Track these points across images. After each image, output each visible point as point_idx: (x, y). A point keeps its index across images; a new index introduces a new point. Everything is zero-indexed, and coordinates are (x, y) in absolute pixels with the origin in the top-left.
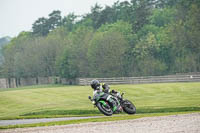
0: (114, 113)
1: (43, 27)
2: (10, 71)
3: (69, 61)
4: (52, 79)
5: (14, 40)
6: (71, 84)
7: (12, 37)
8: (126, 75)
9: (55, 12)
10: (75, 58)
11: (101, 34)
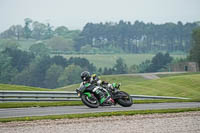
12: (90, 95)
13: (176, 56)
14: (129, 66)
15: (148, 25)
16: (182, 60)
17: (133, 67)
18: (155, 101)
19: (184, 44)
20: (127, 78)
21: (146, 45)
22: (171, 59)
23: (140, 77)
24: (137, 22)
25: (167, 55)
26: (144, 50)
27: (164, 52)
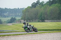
0: (30, 31)
1: (34, 5)
2: (25, 18)
3: (42, 15)
4: (37, 20)
5: (26, 9)
6: (42, 22)
7: (25, 8)
8: (59, 19)
9: (38, 1)
10: (44, 14)
11: (52, 7)
13: (18, 18)
14: (3, 22)
15: (9, 9)
16: (19, 20)
17: (5, 22)
18: (11, 32)
19: (20, 15)
20: (3, 25)
21: (8, 15)
22: (16, 19)
23: (6, 25)
24: (5, 8)
25: (15, 18)
26: (8, 17)
27: (14, 17)
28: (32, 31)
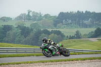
12: (47, 50)
21: (91, 24)
26: (90, 26)
28: (57, 55)
